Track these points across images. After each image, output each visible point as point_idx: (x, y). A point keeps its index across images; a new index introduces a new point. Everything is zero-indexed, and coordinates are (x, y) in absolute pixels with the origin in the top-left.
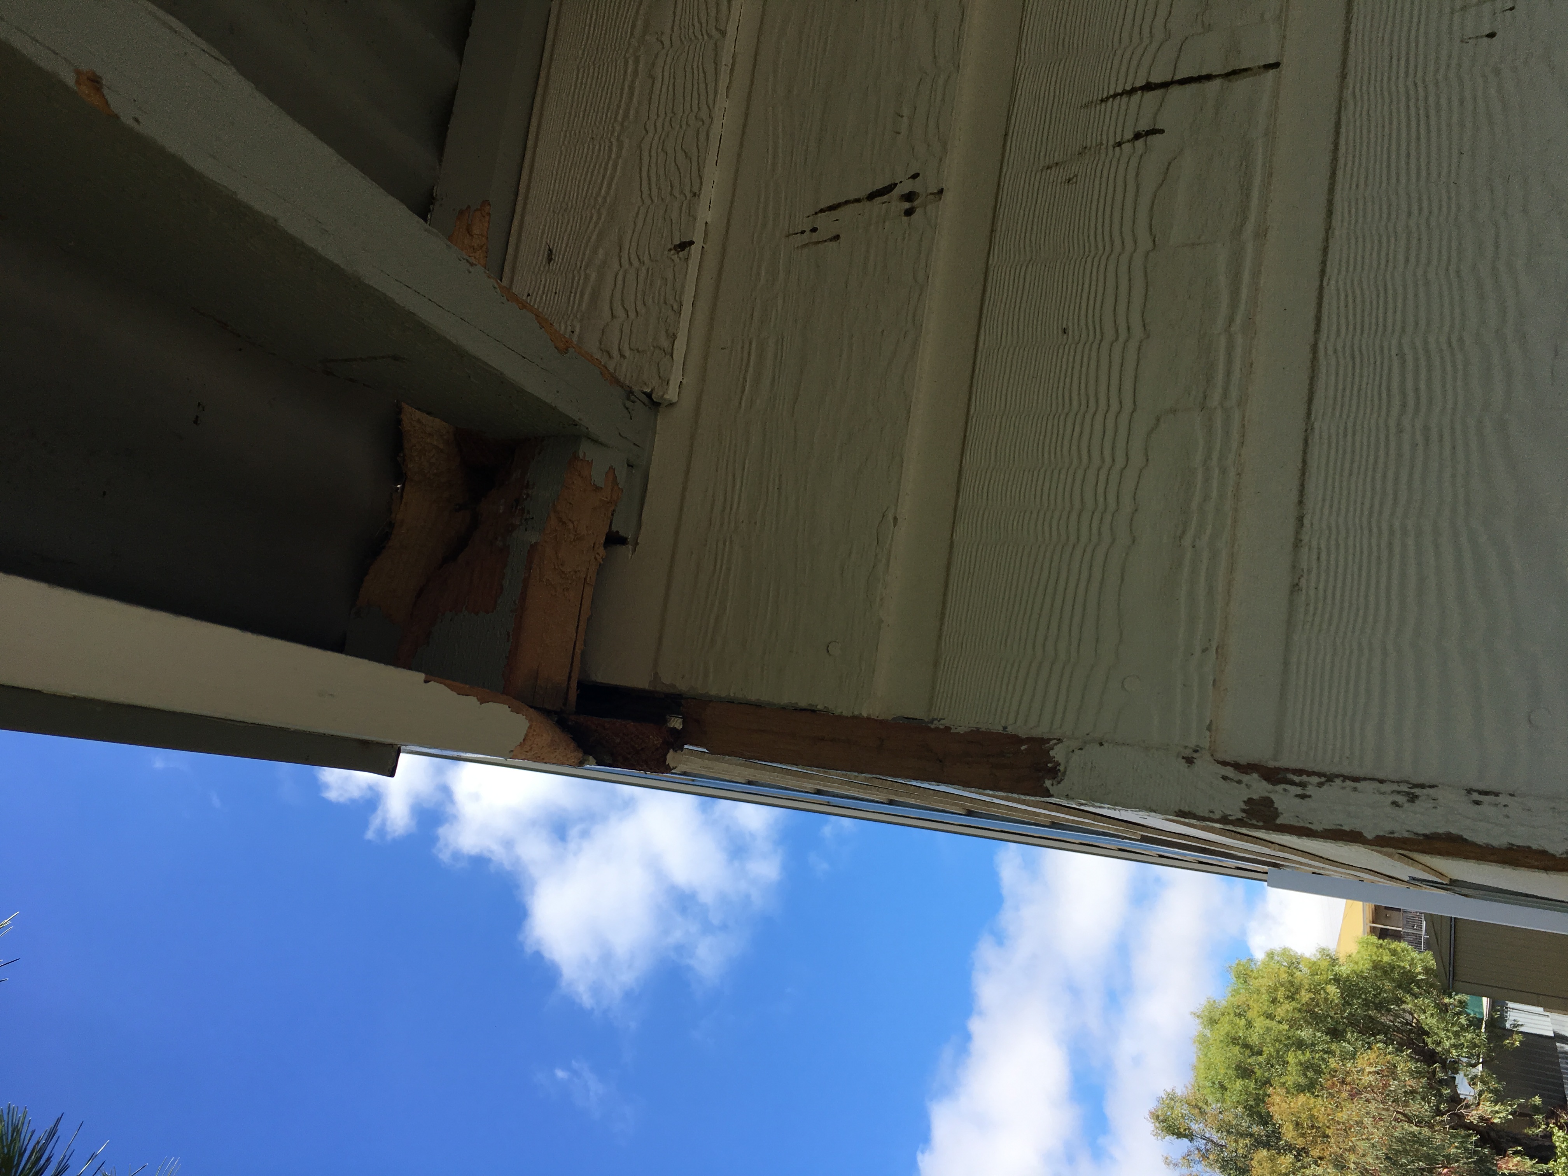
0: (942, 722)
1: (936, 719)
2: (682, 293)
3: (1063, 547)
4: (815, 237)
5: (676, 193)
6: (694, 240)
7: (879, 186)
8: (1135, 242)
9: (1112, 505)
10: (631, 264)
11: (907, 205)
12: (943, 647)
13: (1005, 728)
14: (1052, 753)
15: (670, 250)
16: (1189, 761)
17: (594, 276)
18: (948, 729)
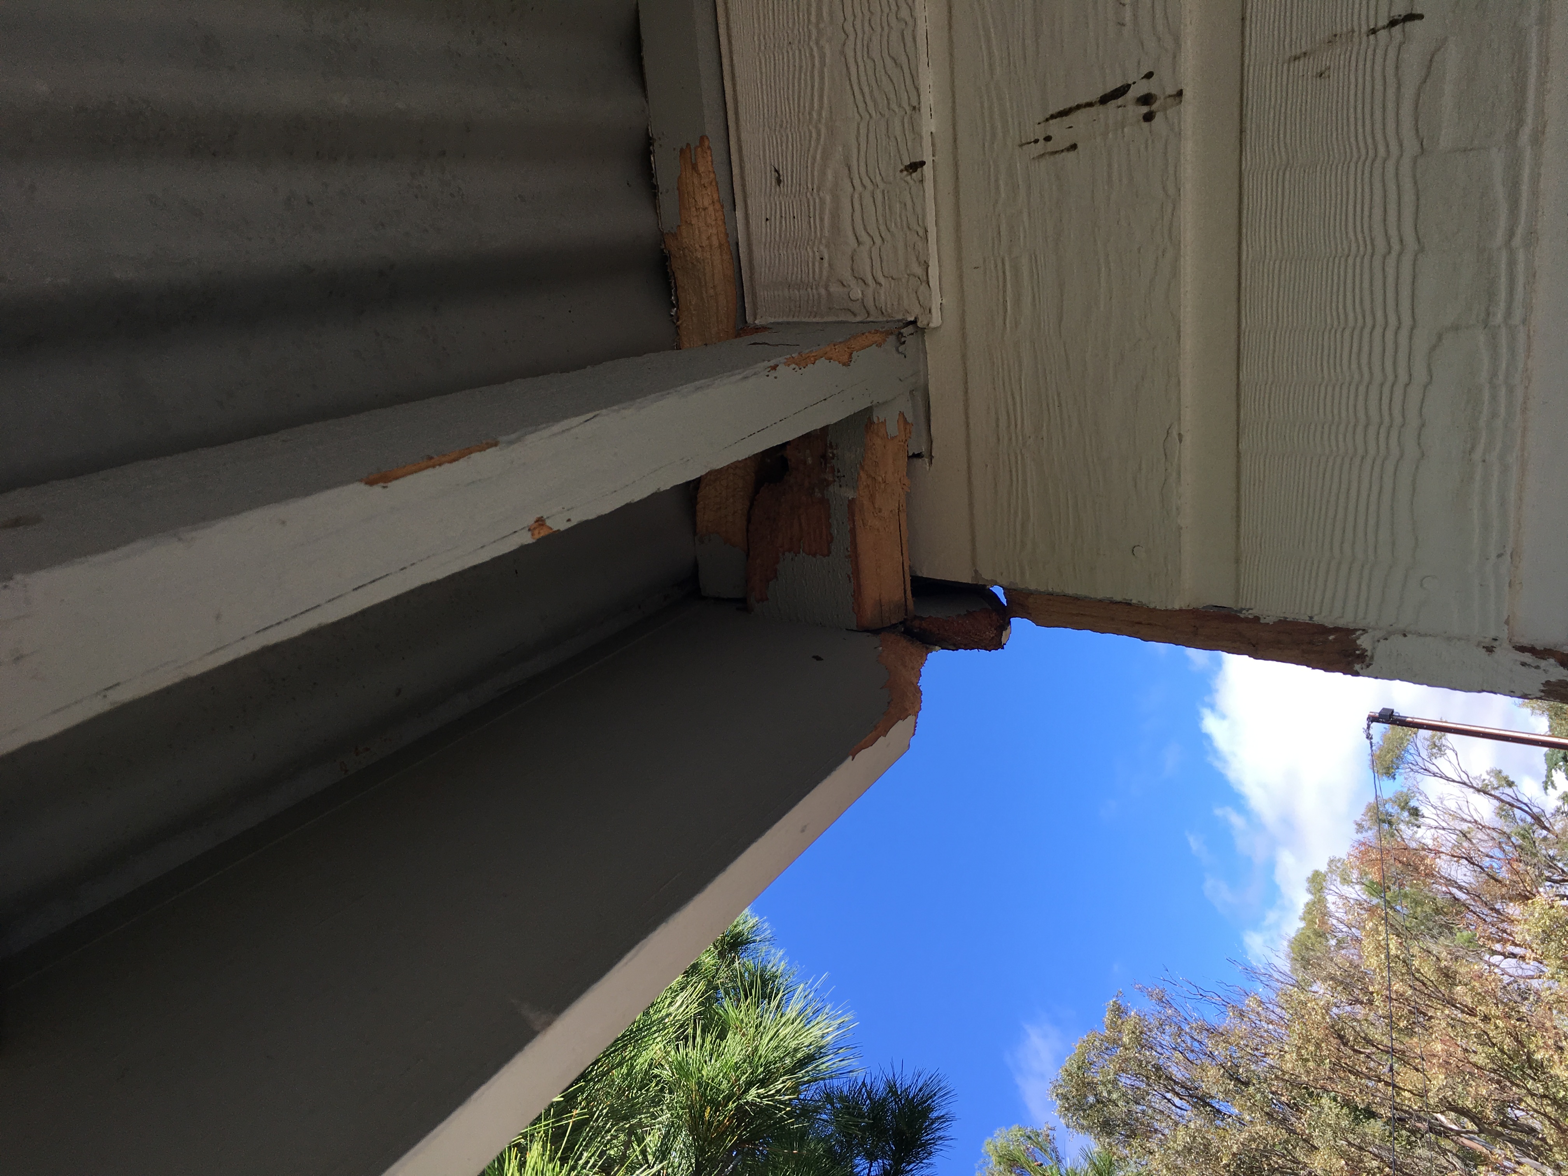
0: (1250, 611)
1: (1244, 609)
2: (924, 216)
3: (1351, 459)
4: (1051, 146)
5: (894, 106)
6: (924, 159)
7: (1111, 87)
8: (1401, 146)
9: (1398, 419)
10: (864, 187)
11: (1145, 109)
12: (1243, 548)
13: (1311, 618)
14: (1358, 642)
15: (901, 171)
16: (1490, 650)
17: (828, 198)
18: (1257, 619)
